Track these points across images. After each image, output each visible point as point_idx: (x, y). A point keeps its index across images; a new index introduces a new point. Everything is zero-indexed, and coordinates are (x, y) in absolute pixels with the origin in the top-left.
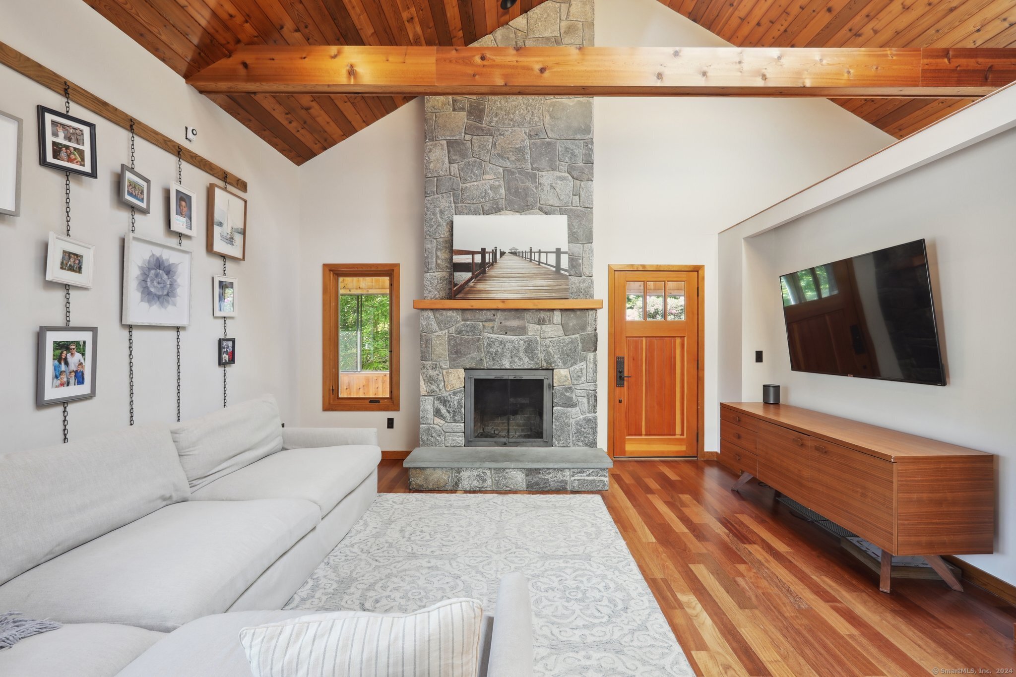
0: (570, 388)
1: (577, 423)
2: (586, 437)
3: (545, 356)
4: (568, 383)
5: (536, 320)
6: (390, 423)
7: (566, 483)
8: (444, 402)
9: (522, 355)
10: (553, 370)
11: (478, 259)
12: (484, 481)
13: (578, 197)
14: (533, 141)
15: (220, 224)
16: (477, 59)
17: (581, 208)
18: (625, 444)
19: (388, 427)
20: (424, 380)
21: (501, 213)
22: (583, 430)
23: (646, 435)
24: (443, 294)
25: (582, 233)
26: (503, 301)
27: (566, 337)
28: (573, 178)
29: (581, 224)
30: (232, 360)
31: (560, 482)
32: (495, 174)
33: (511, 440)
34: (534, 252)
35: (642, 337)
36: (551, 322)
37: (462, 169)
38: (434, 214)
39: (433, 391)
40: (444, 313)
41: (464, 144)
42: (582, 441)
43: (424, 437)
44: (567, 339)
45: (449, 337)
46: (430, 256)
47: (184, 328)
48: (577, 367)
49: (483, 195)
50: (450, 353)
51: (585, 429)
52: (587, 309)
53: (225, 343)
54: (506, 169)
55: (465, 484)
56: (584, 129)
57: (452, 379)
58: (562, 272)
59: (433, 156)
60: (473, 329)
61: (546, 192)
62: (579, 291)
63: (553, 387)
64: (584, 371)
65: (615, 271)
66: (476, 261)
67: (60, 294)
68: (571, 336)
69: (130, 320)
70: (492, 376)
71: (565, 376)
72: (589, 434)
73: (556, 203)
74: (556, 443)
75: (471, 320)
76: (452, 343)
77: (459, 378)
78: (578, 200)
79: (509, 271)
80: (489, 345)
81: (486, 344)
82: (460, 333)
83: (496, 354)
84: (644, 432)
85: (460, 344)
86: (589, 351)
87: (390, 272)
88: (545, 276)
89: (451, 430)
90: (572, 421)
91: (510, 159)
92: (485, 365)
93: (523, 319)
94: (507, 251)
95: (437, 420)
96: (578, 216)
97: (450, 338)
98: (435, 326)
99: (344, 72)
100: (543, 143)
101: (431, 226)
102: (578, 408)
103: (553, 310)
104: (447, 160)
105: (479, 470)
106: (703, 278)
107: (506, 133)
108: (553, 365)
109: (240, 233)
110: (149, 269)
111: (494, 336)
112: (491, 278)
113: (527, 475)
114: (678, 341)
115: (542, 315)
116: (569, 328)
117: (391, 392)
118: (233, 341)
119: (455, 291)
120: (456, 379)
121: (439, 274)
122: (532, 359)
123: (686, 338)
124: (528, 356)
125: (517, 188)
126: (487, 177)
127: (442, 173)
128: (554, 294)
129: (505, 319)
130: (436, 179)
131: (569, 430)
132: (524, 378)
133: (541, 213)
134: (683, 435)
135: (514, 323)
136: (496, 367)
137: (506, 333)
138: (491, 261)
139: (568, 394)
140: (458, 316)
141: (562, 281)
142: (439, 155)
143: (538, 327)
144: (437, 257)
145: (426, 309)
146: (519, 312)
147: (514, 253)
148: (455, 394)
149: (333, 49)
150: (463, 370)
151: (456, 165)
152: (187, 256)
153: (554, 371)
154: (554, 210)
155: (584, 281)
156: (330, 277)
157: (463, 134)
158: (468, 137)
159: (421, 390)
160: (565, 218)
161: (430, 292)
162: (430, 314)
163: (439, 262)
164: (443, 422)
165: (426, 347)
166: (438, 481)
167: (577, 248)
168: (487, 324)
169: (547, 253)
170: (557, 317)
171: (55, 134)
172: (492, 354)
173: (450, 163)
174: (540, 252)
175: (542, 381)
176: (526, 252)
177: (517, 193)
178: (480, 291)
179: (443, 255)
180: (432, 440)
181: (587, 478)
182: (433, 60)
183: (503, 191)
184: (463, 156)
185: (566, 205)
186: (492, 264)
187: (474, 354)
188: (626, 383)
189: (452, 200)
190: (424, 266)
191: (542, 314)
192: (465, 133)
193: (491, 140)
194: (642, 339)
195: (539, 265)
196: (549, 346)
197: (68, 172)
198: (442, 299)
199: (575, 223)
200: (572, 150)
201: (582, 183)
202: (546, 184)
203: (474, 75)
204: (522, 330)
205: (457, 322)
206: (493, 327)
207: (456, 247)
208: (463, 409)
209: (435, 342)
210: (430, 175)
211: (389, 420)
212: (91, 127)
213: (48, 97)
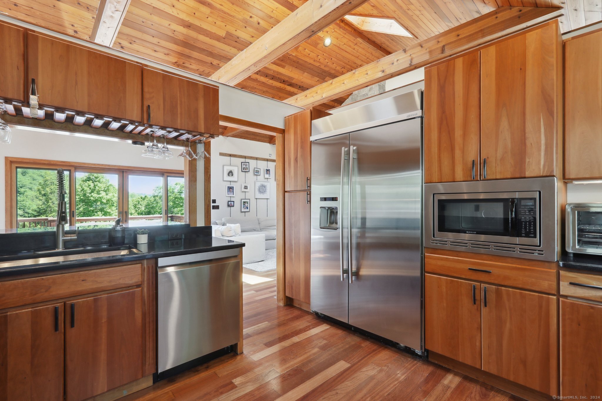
47: (268, 199)
69: (257, 197)
110: (261, 187)
197: (245, 172)
212: (249, 163)
213: (243, 160)
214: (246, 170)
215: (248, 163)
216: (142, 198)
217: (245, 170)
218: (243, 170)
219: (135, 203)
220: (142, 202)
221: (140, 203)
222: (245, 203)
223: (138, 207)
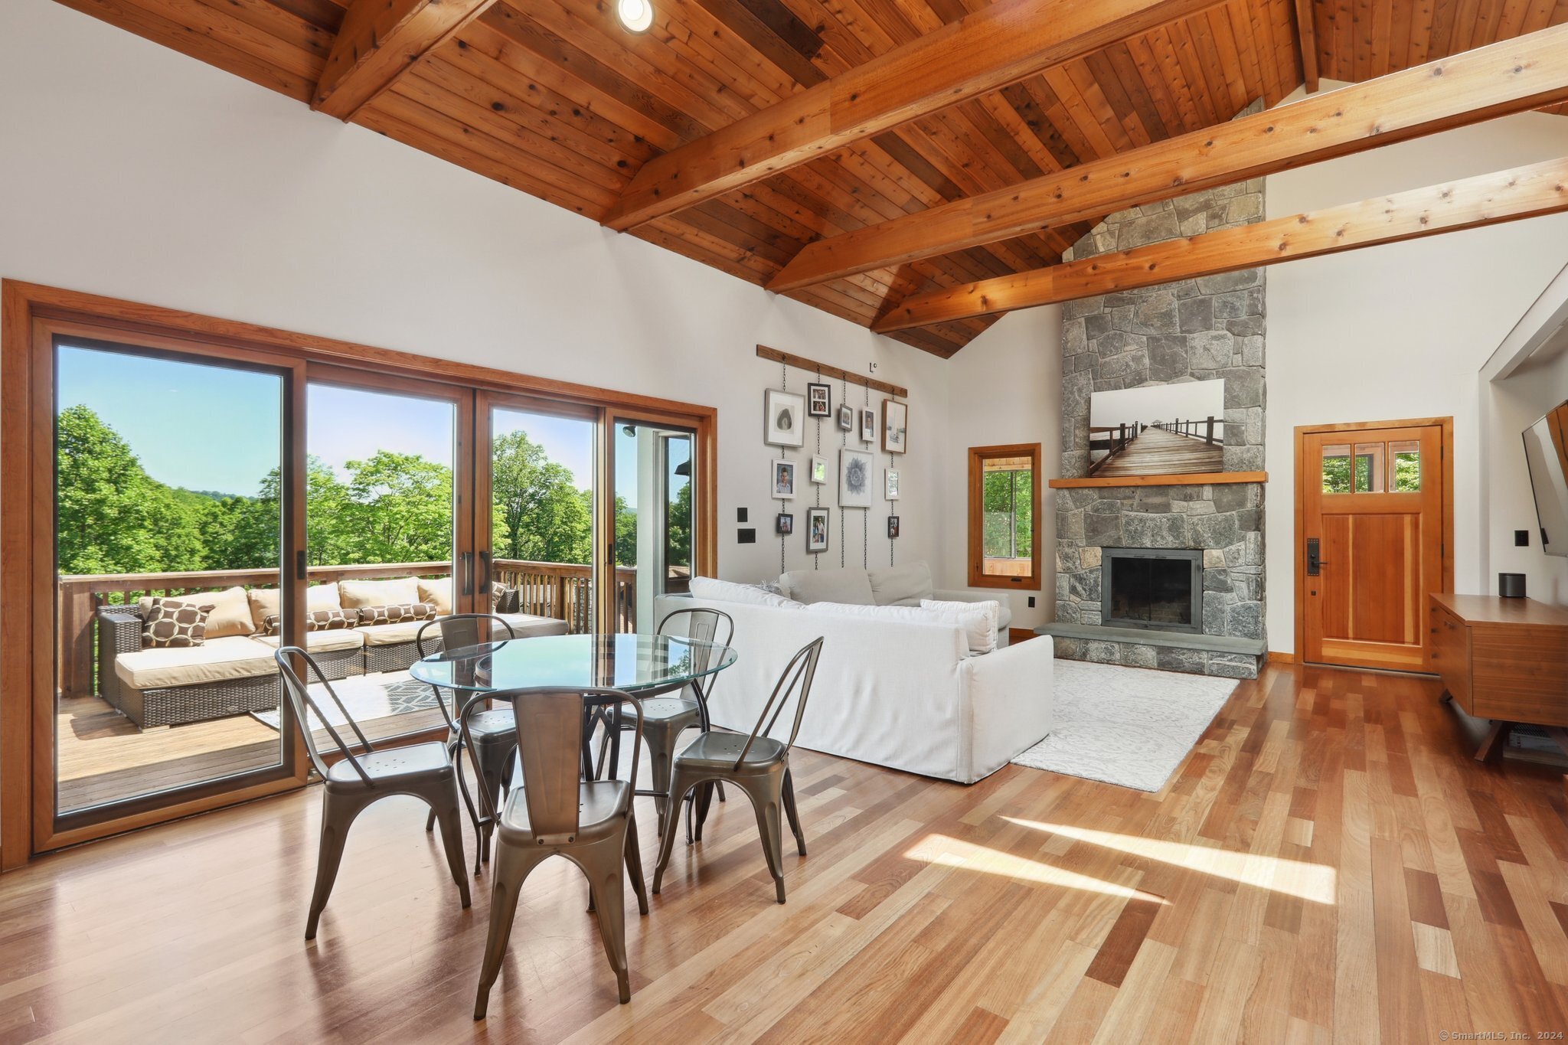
0: (1225, 571)
1: (1233, 610)
2: (1245, 627)
3: (1192, 535)
4: (1223, 564)
5: (1182, 497)
6: (1032, 602)
7: (1204, 666)
8: (1080, 579)
9: (1165, 533)
10: (1203, 550)
11: (1117, 435)
12: (1112, 654)
13: (1240, 355)
14: (1182, 301)
15: (890, 428)
16: (1090, 270)
17: (1245, 368)
18: (1321, 647)
19: (1029, 606)
20: (1060, 557)
21: (1144, 384)
22: (1241, 618)
23: (1354, 639)
24: (1081, 472)
25: (1245, 395)
26: (1142, 477)
27: (1219, 515)
28: (1234, 334)
29: (1244, 385)
30: (897, 534)
31: (1196, 664)
32: (1137, 344)
33: (1152, 623)
34: (1181, 424)
35: (1348, 514)
36: (1199, 498)
37: (1102, 343)
38: (1072, 393)
39: (1069, 568)
40: (1080, 491)
41: (1103, 318)
42: (1240, 631)
43: (1060, 613)
44: (1220, 516)
45: (1085, 515)
46: (1068, 435)
47: (868, 508)
48: (1233, 548)
49: (1124, 368)
50: (1087, 531)
51: (1243, 617)
52: (1247, 483)
53: (892, 520)
54: (1151, 338)
55: (1093, 655)
56: (1248, 278)
57: (1088, 557)
58: (1214, 442)
59: (1070, 336)
60: (1111, 507)
61: (1198, 356)
62: (1242, 461)
63: (1204, 569)
64: (1242, 553)
65: (1304, 434)
66: (1114, 438)
67: (815, 488)
68: (1225, 514)
69: (844, 503)
70: (1131, 554)
71: (1218, 558)
72: (1249, 623)
73: (1211, 365)
74: (1207, 630)
75: (1108, 498)
76: (1089, 521)
77: (1096, 556)
78: (1240, 359)
79: (1152, 445)
80: (1128, 524)
81: (1124, 522)
82: (1097, 510)
83: (1135, 532)
84: (1351, 634)
85: (1096, 522)
86: (1249, 529)
87: (1031, 451)
88: (1195, 448)
89: (1086, 608)
90: (1228, 608)
91: (1155, 326)
92: (1124, 544)
93: (1167, 495)
94: (1149, 424)
95: (1073, 597)
96: (1241, 377)
97: (1087, 516)
98: (1070, 504)
99: (979, 302)
100: (1195, 302)
101: (1069, 405)
102: (1234, 594)
103: (1202, 485)
104: (1085, 337)
105: (1107, 643)
106: (1451, 434)
107: (1150, 299)
108: (1202, 545)
109: (902, 432)
110: (852, 468)
111: (1133, 514)
112: (1128, 455)
113: (1158, 653)
114: (1407, 519)
115: (1189, 490)
116: (1223, 504)
117: (1033, 572)
118: (898, 518)
119: (1094, 469)
120: (1093, 557)
121: (1078, 453)
122: (1177, 537)
123: (1421, 516)
124: (1173, 535)
125: (1163, 356)
126: (1128, 348)
127: (1079, 351)
128: (1203, 468)
129: (1146, 496)
130: (1073, 357)
131: (1224, 618)
132: (1169, 558)
133: (1192, 379)
134: (1419, 644)
135: (1157, 500)
136: (1135, 546)
137: (1147, 510)
138: (1131, 437)
139: (1221, 577)
140: (1095, 495)
141: (1215, 453)
142: (1078, 334)
143: (1185, 504)
144: (1075, 436)
145: (1062, 488)
146: (1162, 488)
147: (1158, 426)
148: (1091, 572)
149: (971, 286)
150: (1100, 549)
151: (1095, 341)
152: (870, 456)
153: (1205, 551)
154: (1209, 374)
155: (1248, 450)
156: (975, 459)
157: (1102, 308)
158: (1107, 310)
159: (1057, 567)
160: (1222, 381)
161: (1068, 470)
162: (1066, 493)
163: (1077, 440)
164: (1078, 599)
165: (1062, 525)
166: (1066, 649)
167: (1237, 414)
168: (1125, 502)
169: (1196, 423)
170: (1208, 492)
171: (814, 397)
172: (1131, 532)
173: (1088, 339)
174: (1188, 423)
175: (1189, 562)
176: (1171, 424)
177: (1163, 361)
178: (1118, 469)
179: (1080, 433)
180: (1068, 616)
181: (1228, 663)
182: (1050, 278)
183: (1147, 361)
184: (1102, 329)
185: (1225, 366)
186: (1132, 440)
187: (1112, 533)
188: (1322, 572)
189: (1091, 377)
190: (1064, 446)
191: (1187, 490)
192: (1105, 307)
193: (1133, 309)
194: (1346, 516)
195: (1187, 436)
196: (1197, 524)
197: (818, 416)
198: (1080, 477)
199: (1236, 386)
200: (1233, 304)
201: (1246, 339)
202: (1198, 347)
203: (1087, 284)
204: (1165, 508)
205: (1093, 501)
206: (1133, 504)
207: (1092, 425)
208: (1100, 588)
209: (1072, 520)
210: (1068, 355)
211: (1030, 598)
212: (829, 386)
213: (812, 377)
214: (820, 410)
215: (826, 389)
216: (224, 504)
217: (817, 409)
218: (814, 410)
219: (204, 519)
220: (226, 517)
221: (220, 519)
222: (819, 521)
223: (210, 530)
